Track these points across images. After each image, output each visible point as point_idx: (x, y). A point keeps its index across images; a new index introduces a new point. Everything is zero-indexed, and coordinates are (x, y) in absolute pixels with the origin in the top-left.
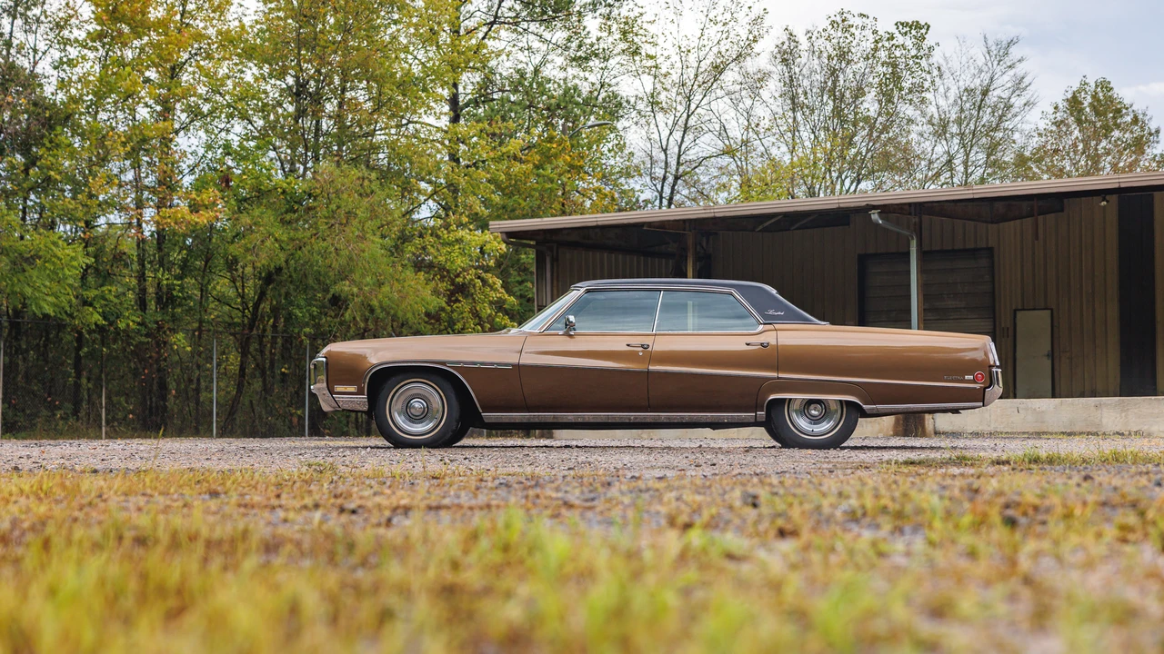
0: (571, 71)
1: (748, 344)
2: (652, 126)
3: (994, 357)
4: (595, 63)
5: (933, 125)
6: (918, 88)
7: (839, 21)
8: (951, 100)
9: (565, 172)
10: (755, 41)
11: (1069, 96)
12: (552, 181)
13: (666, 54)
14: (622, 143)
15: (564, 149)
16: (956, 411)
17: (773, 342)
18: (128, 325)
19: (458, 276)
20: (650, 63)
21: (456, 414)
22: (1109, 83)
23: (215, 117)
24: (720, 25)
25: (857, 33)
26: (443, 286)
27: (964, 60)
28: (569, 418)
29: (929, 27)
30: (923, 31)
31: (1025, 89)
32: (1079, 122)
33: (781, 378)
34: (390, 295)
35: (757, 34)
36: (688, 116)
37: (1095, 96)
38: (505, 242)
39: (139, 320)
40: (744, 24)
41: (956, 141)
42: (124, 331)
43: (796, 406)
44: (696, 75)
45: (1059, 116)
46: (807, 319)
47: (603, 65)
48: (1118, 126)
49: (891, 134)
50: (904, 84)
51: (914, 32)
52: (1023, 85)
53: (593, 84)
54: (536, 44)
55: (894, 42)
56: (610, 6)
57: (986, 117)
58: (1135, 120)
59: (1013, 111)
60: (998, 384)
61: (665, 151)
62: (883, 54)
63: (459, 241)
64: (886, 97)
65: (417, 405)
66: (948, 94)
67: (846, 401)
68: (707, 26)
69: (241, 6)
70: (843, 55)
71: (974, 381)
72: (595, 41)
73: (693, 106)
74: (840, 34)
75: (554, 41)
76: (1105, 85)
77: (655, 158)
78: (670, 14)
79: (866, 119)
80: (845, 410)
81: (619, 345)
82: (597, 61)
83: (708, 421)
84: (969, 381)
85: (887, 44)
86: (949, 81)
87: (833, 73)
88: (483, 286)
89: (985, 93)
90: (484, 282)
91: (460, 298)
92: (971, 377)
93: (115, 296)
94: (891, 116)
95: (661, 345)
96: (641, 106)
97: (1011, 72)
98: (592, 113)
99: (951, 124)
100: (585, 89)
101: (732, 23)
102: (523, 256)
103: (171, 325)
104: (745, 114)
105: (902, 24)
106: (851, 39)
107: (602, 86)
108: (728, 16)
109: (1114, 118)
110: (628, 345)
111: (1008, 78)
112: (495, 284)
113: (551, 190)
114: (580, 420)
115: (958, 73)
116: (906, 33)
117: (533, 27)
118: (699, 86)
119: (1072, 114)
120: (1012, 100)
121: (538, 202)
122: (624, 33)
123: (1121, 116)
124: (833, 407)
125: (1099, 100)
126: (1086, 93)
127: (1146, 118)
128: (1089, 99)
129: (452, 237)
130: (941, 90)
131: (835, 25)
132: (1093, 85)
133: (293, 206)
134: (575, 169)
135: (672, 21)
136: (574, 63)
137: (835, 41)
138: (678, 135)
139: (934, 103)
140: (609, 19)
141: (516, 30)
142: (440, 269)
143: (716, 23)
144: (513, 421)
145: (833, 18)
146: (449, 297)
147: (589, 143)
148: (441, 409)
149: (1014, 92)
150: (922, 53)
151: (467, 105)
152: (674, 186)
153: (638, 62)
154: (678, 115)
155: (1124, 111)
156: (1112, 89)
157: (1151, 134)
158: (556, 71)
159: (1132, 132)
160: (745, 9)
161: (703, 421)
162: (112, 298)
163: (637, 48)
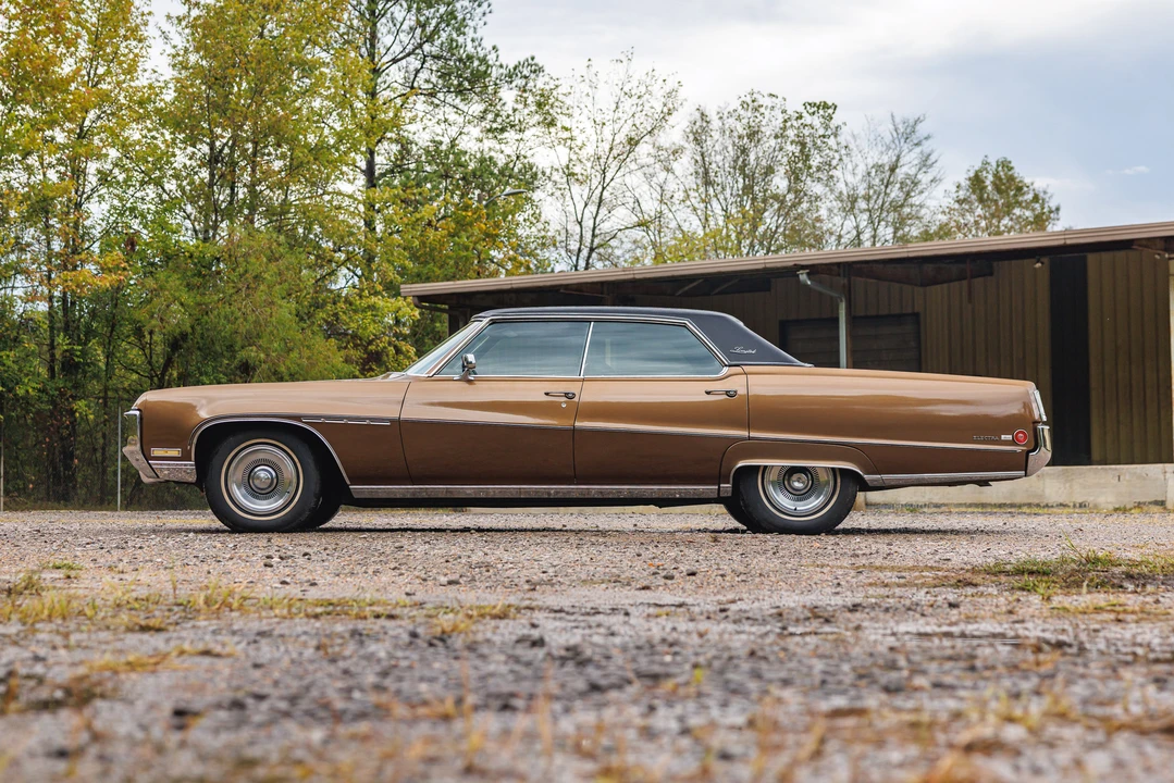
0: (488, 143)
1: (708, 393)
2: (568, 198)
3: (1039, 410)
4: (511, 135)
5: (842, 201)
6: (828, 165)
7: (749, 102)
8: (859, 177)
9: (480, 240)
10: (669, 114)
11: (972, 174)
12: (467, 249)
13: (581, 127)
14: (538, 212)
15: (480, 217)
16: (984, 483)
17: (742, 391)
18: (27, 391)
19: (370, 343)
20: (566, 135)
21: (315, 487)
22: (1010, 162)
23: (130, 186)
24: (635, 98)
25: (767, 113)
26: (356, 354)
27: (872, 137)
28: (468, 492)
29: (836, 107)
30: (830, 111)
31: (931, 166)
32: (981, 200)
33: (754, 438)
34: (299, 362)
35: (671, 106)
36: (604, 188)
37: (996, 175)
38: (417, 307)
39: (39, 386)
40: (659, 96)
41: (865, 216)
42: (23, 398)
43: (773, 476)
44: (611, 149)
45: (962, 194)
46: (786, 360)
47: (518, 137)
48: (1019, 204)
49: (799, 211)
50: (811, 162)
51: (821, 112)
52: (929, 162)
53: (509, 156)
54: (452, 117)
55: (802, 121)
56: (526, 77)
57: (895, 193)
58: (1036, 198)
59: (920, 187)
60: (1045, 446)
61: (580, 223)
62: (791, 133)
63: (372, 307)
64: (794, 176)
65: (262, 474)
66: (856, 172)
67: (842, 471)
68: (622, 99)
69: (155, 72)
70: (753, 134)
71: (1013, 442)
72: (511, 112)
73: (607, 180)
74: (749, 114)
75: (470, 113)
76: (1005, 165)
77: (570, 232)
78: (585, 88)
79: (775, 197)
80: (839, 480)
81: (534, 393)
82: (513, 132)
83: (654, 496)
84: (1006, 443)
85: (795, 123)
86: (857, 158)
87: (744, 151)
88: (397, 353)
89: (893, 170)
90: (398, 351)
91: (374, 367)
92: (1009, 437)
93: (13, 362)
94: (799, 194)
95: (591, 394)
96: (556, 176)
97: (918, 150)
98: (507, 183)
99: (859, 200)
100: (501, 161)
101: (647, 96)
102: (438, 325)
103: (73, 392)
104: (658, 189)
105: (810, 104)
106: (761, 118)
107: (518, 158)
108: (643, 89)
109: (1015, 195)
110: (547, 394)
111: (915, 155)
112: (408, 352)
113: (467, 258)
114: (482, 495)
115: (866, 150)
116: (814, 113)
117: (450, 98)
118: (615, 158)
119: (974, 192)
120: (919, 177)
121: (453, 270)
122: (539, 105)
123: (1024, 194)
124: (823, 477)
125: (1000, 179)
126: (988, 172)
127: (1046, 197)
128: (991, 178)
129: (364, 303)
130: (850, 167)
131: (745, 106)
132: (994, 165)
133: (200, 271)
134: (491, 238)
135: (588, 95)
136: (490, 135)
137: (745, 121)
138: (592, 208)
139: (842, 180)
140: (525, 91)
141: (432, 103)
142: (352, 337)
143: (631, 97)
144: (392, 496)
145: (743, 99)
146: (364, 364)
147: (504, 212)
148: (295, 480)
149: (920, 169)
150: (829, 132)
151: (383, 175)
152: (589, 257)
153: (553, 134)
154: (593, 187)
155: (1025, 189)
156: (1012, 168)
157: (1051, 212)
158: (472, 143)
159: (1033, 210)
160: (660, 82)
161: (647, 496)
162: (9, 363)
163: (553, 120)
